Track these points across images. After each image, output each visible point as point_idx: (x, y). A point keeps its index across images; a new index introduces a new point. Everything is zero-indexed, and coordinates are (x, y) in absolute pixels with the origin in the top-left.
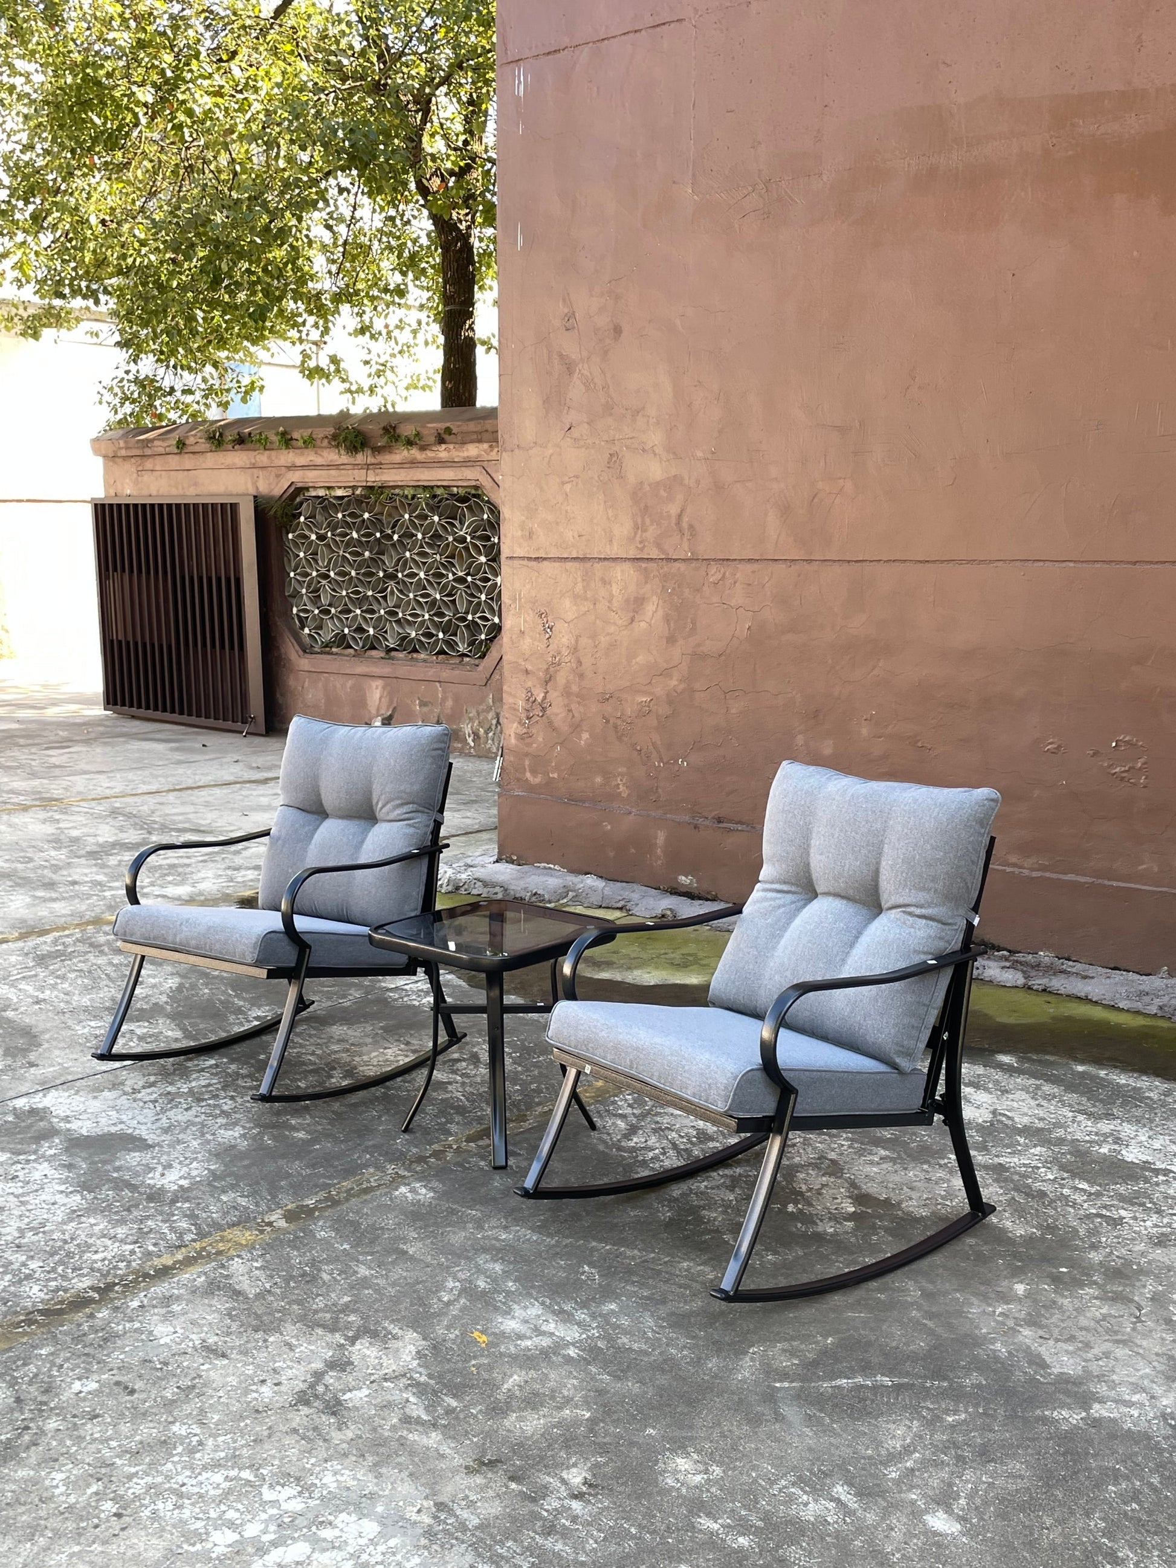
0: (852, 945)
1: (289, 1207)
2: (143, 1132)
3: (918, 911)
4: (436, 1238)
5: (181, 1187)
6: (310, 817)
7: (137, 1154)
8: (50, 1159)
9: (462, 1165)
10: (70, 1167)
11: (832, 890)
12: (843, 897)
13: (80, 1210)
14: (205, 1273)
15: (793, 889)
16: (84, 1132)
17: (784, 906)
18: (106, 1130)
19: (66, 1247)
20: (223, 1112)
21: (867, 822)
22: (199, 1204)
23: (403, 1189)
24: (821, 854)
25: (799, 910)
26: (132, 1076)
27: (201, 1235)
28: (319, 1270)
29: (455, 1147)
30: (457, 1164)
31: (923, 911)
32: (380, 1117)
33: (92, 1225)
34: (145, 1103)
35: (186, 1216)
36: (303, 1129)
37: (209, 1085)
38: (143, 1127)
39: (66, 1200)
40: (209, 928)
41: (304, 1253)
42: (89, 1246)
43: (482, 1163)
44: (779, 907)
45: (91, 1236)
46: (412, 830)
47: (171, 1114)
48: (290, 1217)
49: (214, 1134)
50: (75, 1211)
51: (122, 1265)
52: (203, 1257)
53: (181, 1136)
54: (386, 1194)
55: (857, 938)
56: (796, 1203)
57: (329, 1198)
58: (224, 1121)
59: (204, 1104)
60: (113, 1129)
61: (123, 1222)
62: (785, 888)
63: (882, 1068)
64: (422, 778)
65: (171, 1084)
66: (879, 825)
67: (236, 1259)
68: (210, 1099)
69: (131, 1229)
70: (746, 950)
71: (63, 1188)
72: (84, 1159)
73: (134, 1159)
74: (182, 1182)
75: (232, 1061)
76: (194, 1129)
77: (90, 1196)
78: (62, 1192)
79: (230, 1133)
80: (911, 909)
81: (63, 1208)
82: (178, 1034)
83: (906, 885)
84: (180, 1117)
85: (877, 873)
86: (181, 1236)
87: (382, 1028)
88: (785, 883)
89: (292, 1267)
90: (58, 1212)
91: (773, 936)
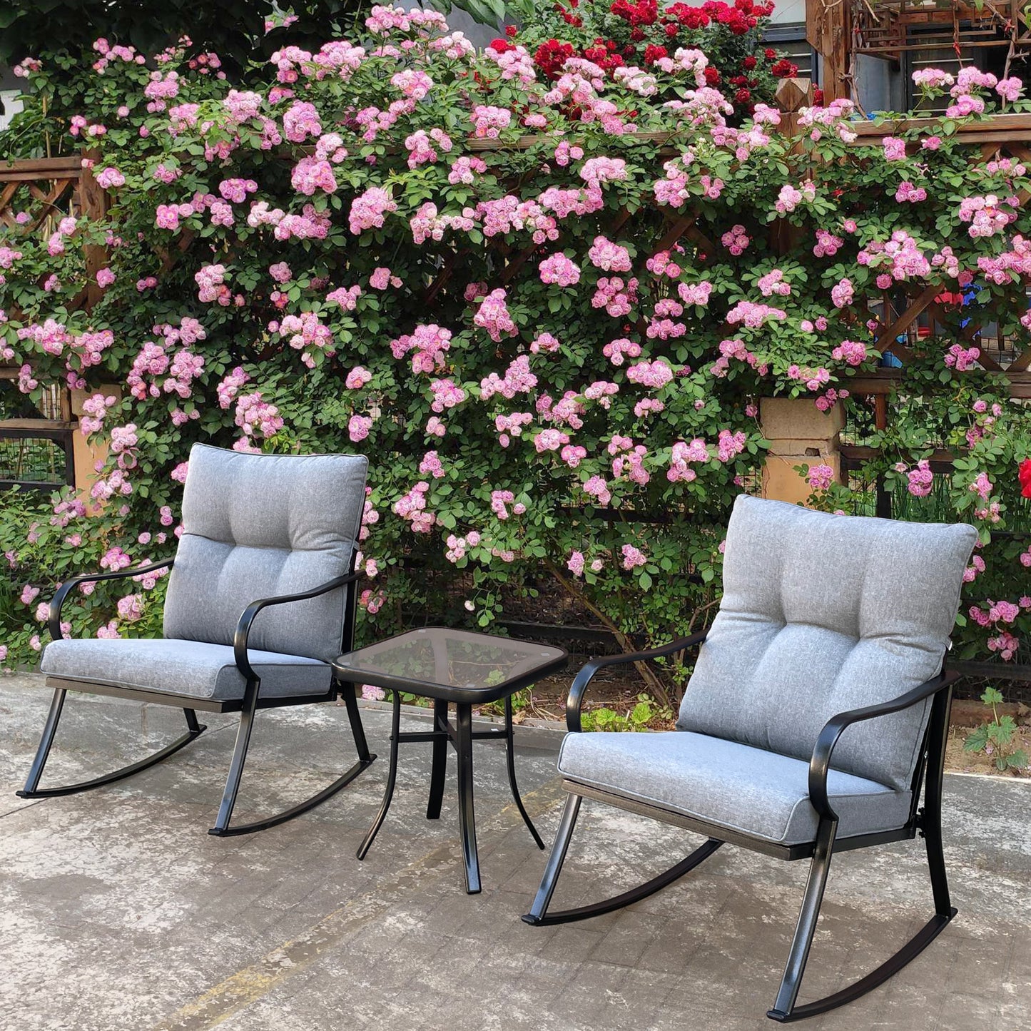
0: (837, 672)
1: (286, 945)
2: (94, 871)
3: (905, 640)
4: (448, 969)
5: (164, 929)
6: (217, 545)
7: (100, 896)
8: (13, 907)
9: (435, 892)
10: (37, 914)
11: (809, 619)
12: (819, 626)
13: (73, 961)
14: (239, 1022)
15: (762, 617)
16: (32, 875)
17: (756, 634)
18: (55, 872)
19: (79, 1002)
20: (167, 847)
21: (847, 555)
22: (192, 947)
23: (390, 920)
24: (797, 585)
25: (771, 637)
26: (53, 811)
27: (213, 981)
28: (353, 1011)
29: (418, 873)
30: (429, 890)
31: (910, 640)
32: (329, 846)
33: (94, 977)
34: (81, 840)
35: (185, 961)
36: (258, 861)
37: (137, 819)
38: (92, 867)
39: (52, 951)
40: (157, 663)
41: (328, 994)
42: (103, 1000)
43: (454, 889)
44: (750, 635)
45: (99, 988)
46: (334, 559)
47: (114, 851)
48: (292, 953)
49: (168, 871)
50: (67, 963)
51: (148, 1018)
52: (226, 1004)
53: (136, 875)
54: (377, 925)
55: (841, 665)
56: (768, 915)
57: (321, 934)
58: (173, 857)
59: (142, 839)
60: (62, 871)
61: (121, 971)
62: (754, 616)
63: (882, 789)
64: (343, 508)
65: (98, 819)
66: (859, 558)
67: (263, 1005)
68: (146, 833)
69: (136, 978)
70: (719, 676)
71: (41, 937)
72: (48, 905)
73: (98, 901)
74: (163, 924)
75: (149, 791)
76: (146, 866)
77: (75, 945)
78: (43, 942)
79: (186, 869)
80: (899, 638)
81: (53, 960)
82: (76, 765)
83: (891, 615)
84: (124, 854)
85: (858, 602)
86: (192, 982)
87: (280, 751)
88: (753, 612)
89: (324, 1009)
90: (50, 964)
91: (749, 664)
